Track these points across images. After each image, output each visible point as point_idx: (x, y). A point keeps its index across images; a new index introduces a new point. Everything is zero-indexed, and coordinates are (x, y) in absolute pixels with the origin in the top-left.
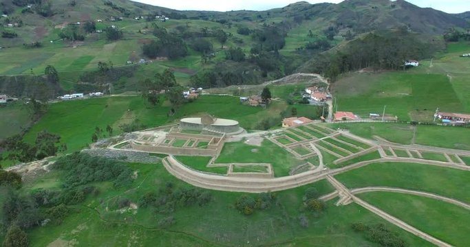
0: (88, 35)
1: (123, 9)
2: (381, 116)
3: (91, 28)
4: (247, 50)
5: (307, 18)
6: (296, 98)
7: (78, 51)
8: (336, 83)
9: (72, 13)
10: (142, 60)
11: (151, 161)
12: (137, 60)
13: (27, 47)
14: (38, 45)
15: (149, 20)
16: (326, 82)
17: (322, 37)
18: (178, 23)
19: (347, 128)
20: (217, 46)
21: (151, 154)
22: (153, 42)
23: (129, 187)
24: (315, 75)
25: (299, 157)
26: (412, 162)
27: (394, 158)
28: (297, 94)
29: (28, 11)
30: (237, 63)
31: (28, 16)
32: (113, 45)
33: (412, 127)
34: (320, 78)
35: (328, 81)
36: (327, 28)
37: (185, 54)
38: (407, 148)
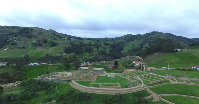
0: (44, 44)
1: (59, 36)
3: (45, 41)
4: (108, 51)
5: (132, 40)
6: (129, 65)
7: (39, 50)
8: (146, 59)
9: (39, 37)
10: (64, 54)
11: (64, 83)
12: (62, 53)
13: (20, 48)
14: (24, 48)
15: (68, 39)
16: (141, 58)
17: (138, 46)
18: (80, 41)
19: (153, 72)
20: (95, 49)
21: (64, 80)
22: (69, 47)
23: (53, 93)
24: (136, 56)
25: (132, 81)
26: (186, 84)
27: (177, 82)
29: (23, 36)
30: (103, 56)
31: (23, 37)
32: (53, 48)
33: (183, 72)
34: (139, 57)
35: (142, 58)
36: (140, 43)
37: (82, 52)
38: (183, 79)
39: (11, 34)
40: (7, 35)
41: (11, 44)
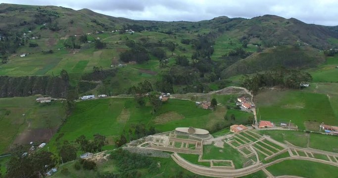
0: (83, 45)
1: (104, 25)
2: (288, 125)
3: (84, 39)
5: (227, 30)
6: (231, 104)
7: (77, 56)
8: (257, 96)
9: (71, 29)
10: (120, 65)
12: (117, 64)
13: (45, 53)
14: (51, 52)
15: (121, 33)
16: (250, 94)
17: (239, 45)
18: (141, 36)
19: (269, 134)
20: (169, 53)
21: (164, 152)
22: (127, 51)
23: (158, 173)
24: (243, 88)
25: (246, 156)
26: (308, 160)
28: (232, 101)
29: (44, 28)
30: (184, 67)
31: (44, 31)
32: (100, 52)
33: (307, 135)
34: (246, 91)
35: (252, 93)
36: (242, 37)
37: (148, 59)
38: (305, 150)
39: (22, 25)
40: (16, 26)
41: (28, 45)
